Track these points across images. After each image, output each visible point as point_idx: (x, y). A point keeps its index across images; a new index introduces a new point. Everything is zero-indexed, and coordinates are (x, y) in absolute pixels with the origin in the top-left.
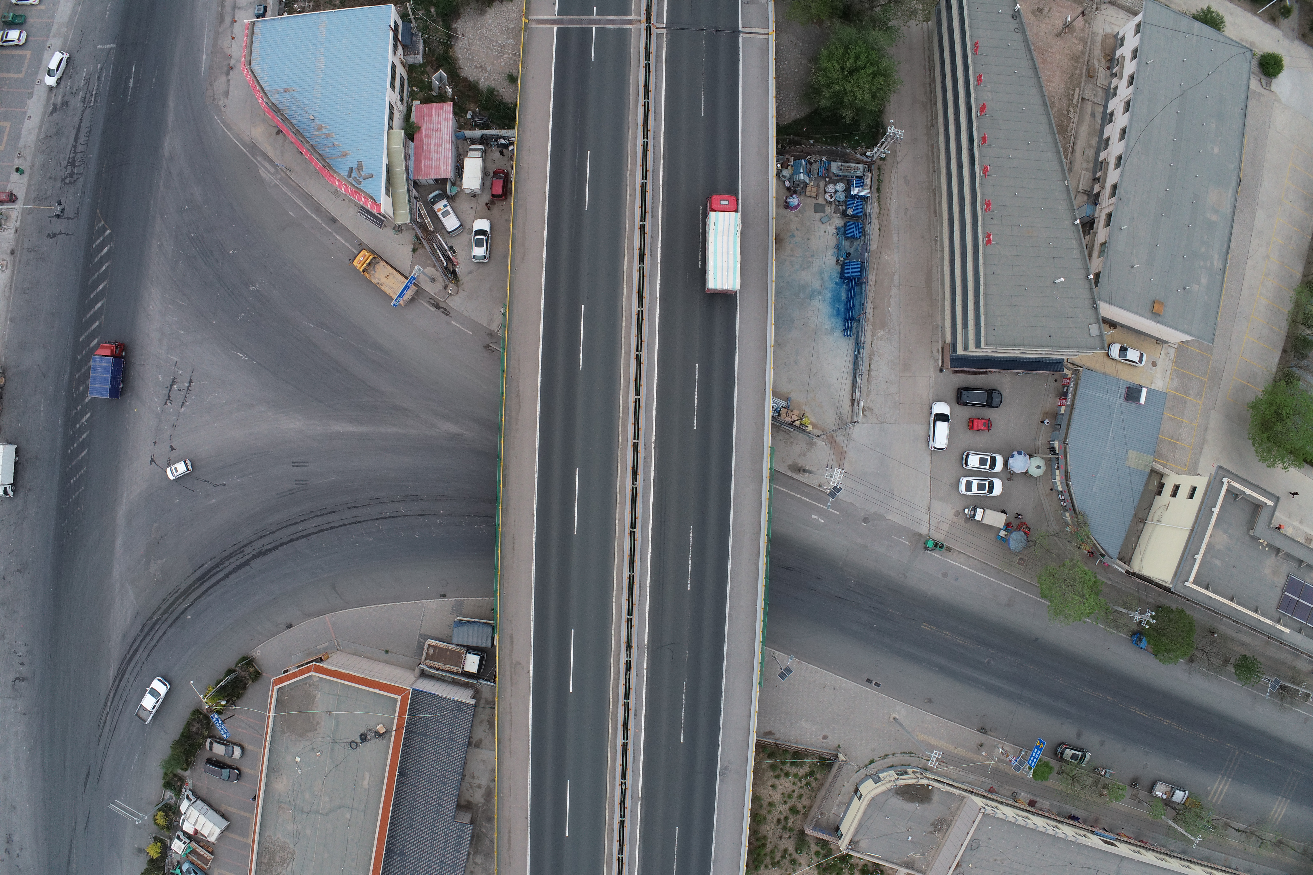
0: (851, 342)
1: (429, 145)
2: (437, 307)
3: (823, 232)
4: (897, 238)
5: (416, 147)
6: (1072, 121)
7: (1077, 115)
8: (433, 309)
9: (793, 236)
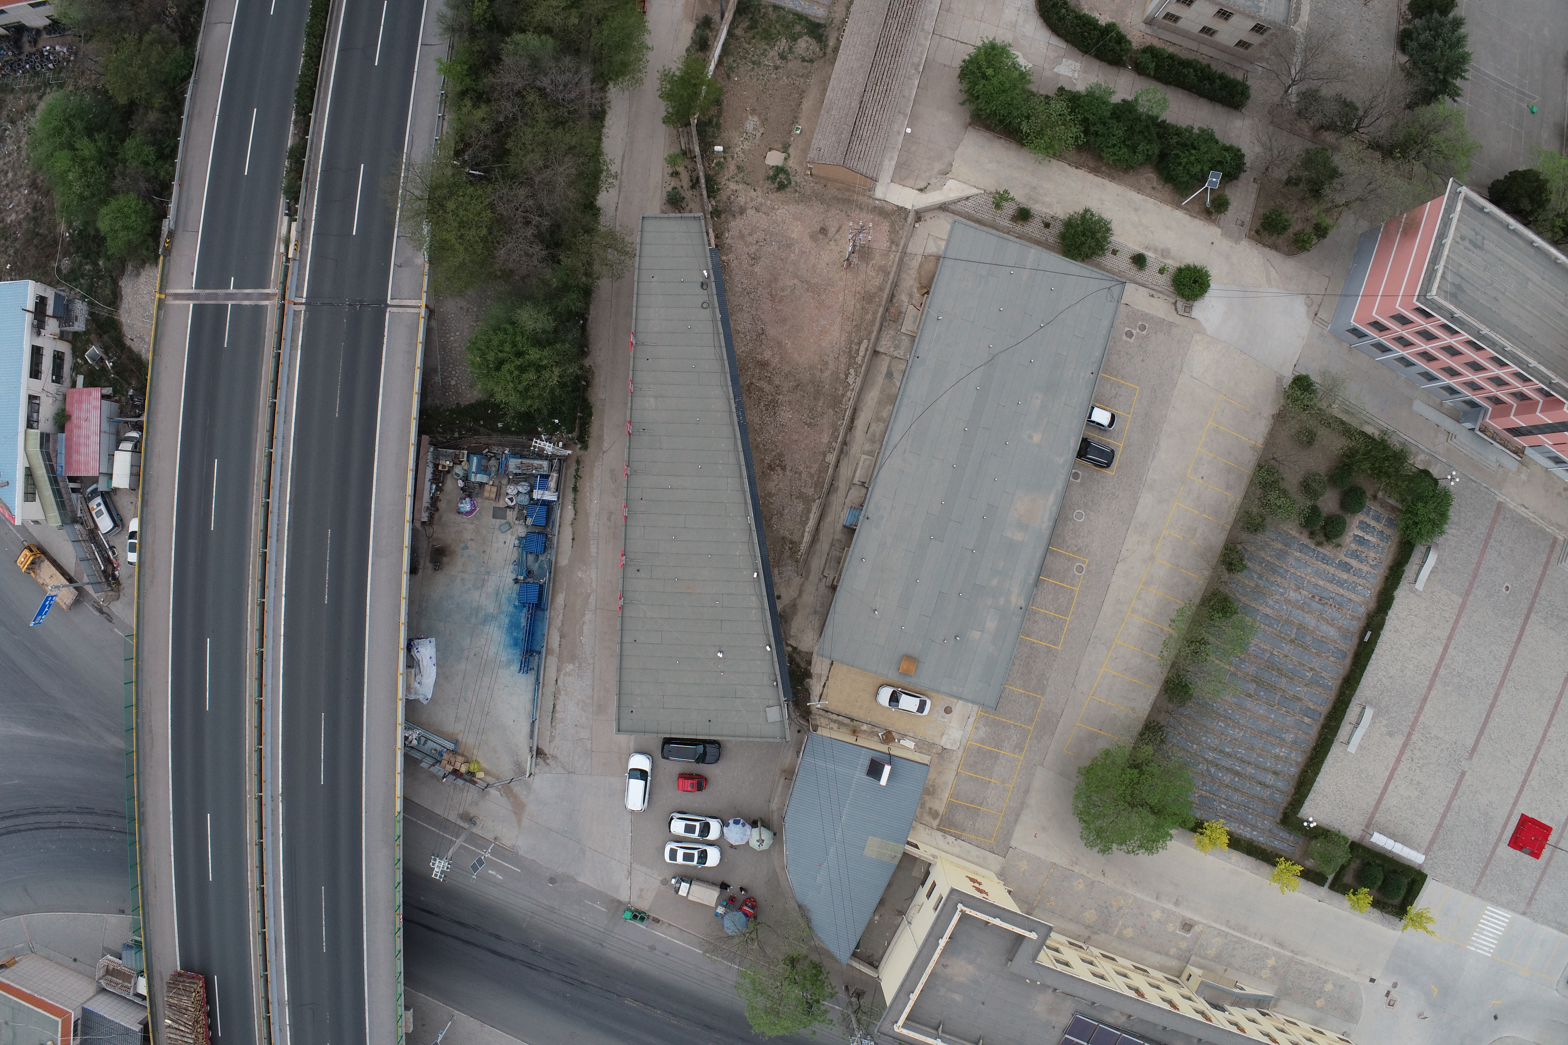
0: (530, 678)
1: (79, 436)
2: (101, 611)
3: (501, 544)
4: (595, 550)
5: (67, 439)
6: (851, 388)
7: (859, 381)
8: (97, 614)
9: (466, 548)
